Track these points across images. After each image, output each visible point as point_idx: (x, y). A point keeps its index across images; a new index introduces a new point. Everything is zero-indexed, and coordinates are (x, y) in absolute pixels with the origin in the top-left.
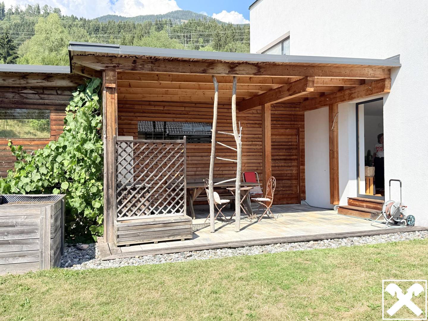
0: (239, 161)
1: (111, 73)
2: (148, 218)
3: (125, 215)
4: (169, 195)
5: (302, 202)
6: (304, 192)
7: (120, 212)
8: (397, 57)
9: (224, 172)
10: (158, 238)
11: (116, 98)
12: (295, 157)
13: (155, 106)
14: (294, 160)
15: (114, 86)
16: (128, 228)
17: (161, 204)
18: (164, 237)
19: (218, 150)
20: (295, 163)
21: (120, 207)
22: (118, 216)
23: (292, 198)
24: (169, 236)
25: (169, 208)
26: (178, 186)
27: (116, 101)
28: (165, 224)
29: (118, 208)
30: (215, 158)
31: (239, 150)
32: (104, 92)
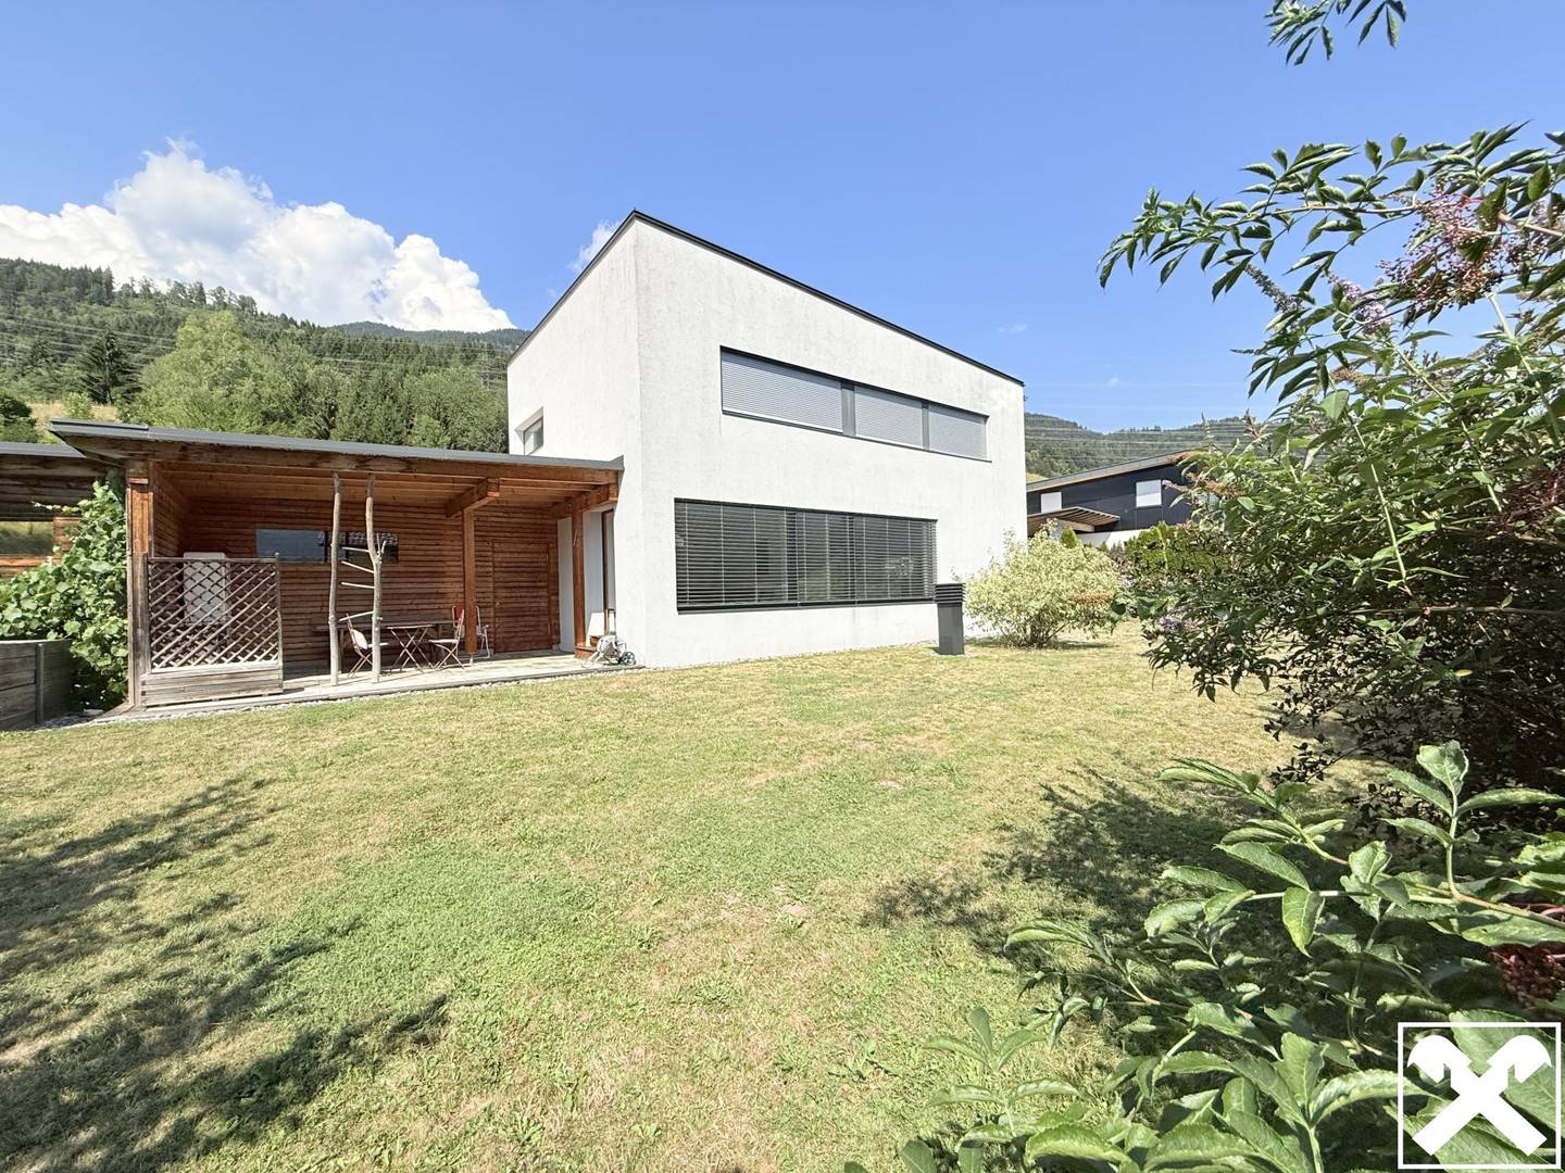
0: (376, 587)
1: (140, 464)
2: (210, 667)
3: (168, 665)
4: (251, 635)
5: (554, 647)
6: (558, 633)
7: (159, 661)
8: (621, 459)
9: (420, 607)
10: (219, 693)
11: (151, 498)
12: (542, 584)
13: (288, 506)
14: (542, 587)
15: (145, 481)
16: (162, 682)
17: (235, 649)
18: (229, 692)
19: (344, 574)
20: (543, 593)
21: (157, 655)
22: (153, 667)
23: (537, 642)
24: (239, 691)
25: (251, 653)
26: (266, 622)
27: (151, 503)
28: (232, 675)
29: (152, 655)
30: (338, 583)
31: (375, 572)
32: (129, 490)
